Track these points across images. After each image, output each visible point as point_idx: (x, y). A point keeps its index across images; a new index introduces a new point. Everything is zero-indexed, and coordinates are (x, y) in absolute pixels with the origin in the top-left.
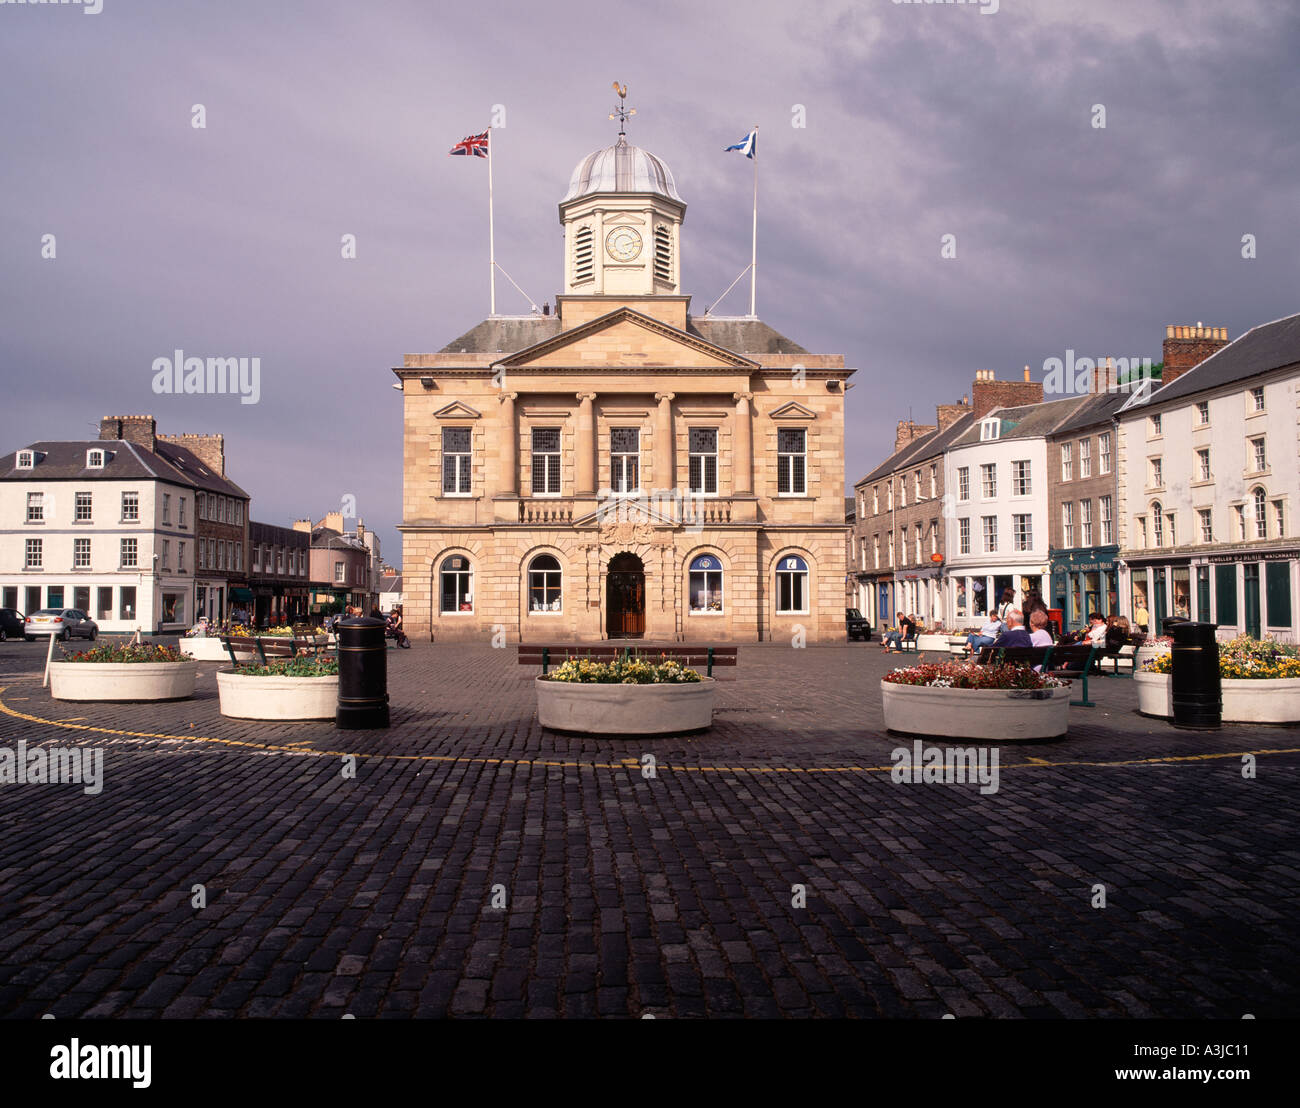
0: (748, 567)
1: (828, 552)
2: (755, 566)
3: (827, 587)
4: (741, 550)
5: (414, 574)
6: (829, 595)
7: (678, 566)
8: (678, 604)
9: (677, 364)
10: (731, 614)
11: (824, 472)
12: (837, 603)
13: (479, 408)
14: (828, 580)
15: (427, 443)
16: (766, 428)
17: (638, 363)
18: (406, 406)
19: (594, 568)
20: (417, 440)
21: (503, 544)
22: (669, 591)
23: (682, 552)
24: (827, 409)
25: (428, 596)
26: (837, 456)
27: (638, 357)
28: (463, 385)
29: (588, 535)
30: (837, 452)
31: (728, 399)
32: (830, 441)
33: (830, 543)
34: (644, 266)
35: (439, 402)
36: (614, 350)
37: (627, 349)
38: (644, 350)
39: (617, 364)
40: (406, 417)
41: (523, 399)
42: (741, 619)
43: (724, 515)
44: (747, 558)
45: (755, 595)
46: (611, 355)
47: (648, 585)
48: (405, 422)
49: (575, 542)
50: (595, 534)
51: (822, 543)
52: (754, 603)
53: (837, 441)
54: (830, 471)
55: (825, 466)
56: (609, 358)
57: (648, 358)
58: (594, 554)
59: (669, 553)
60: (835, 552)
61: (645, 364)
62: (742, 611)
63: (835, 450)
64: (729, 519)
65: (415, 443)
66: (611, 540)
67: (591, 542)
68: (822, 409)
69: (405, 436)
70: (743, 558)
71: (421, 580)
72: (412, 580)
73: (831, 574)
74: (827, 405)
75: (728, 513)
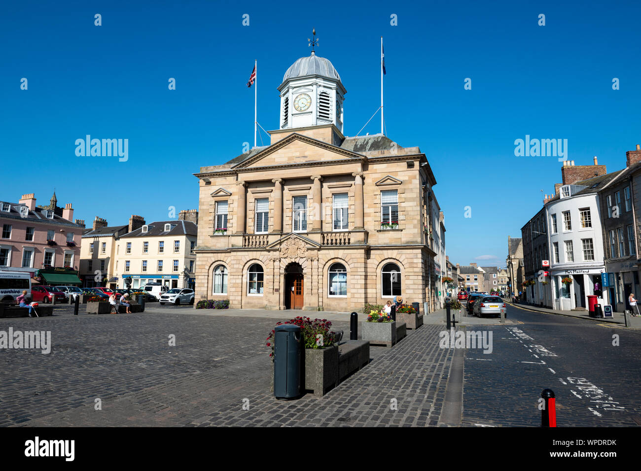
0: (359, 270)
1: (410, 261)
2: (363, 270)
3: (411, 282)
4: (355, 261)
5: (200, 274)
6: (412, 287)
7: (320, 270)
8: (320, 291)
9: (323, 160)
10: (350, 297)
11: (408, 214)
12: (417, 291)
13: (230, 190)
14: (411, 277)
15: (209, 209)
16: (374, 191)
17: (303, 161)
18: (200, 192)
19: (277, 271)
20: (204, 208)
21: (235, 259)
22: (315, 284)
23: (322, 262)
24: (409, 178)
25: (206, 285)
26: (416, 205)
27: (302, 158)
28: (225, 180)
29: (275, 253)
30: (415, 203)
31: (349, 176)
32: (411, 196)
33: (411, 256)
34: (312, 112)
35: (213, 189)
36: (291, 156)
37: (298, 154)
38: (306, 154)
39: (292, 163)
40: (200, 197)
41: (248, 185)
42: (356, 300)
43: (347, 241)
44: (359, 265)
45: (363, 286)
46: (290, 158)
47: (305, 280)
48: (200, 199)
49: (269, 257)
50: (278, 252)
51: (408, 256)
52: (363, 291)
53: (415, 196)
54: (411, 213)
55: (407, 211)
56: (288, 160)
57: (307, 158)
58: (277, 263)
59: (315, 263)
60: (415, 261)
61: (307, 161)
62: (356, 296)
63: (414, 201)
64: (349, 243)
65: (203, 209)
66: (285, 256)
67: (275, 257)
68: (406, 178)
69: (199, 207)
70: (356, 265)
71: (203, 277)
72: (200, 277)
73: (413, 274)
74: (409, 176)
75: (349, 239)
